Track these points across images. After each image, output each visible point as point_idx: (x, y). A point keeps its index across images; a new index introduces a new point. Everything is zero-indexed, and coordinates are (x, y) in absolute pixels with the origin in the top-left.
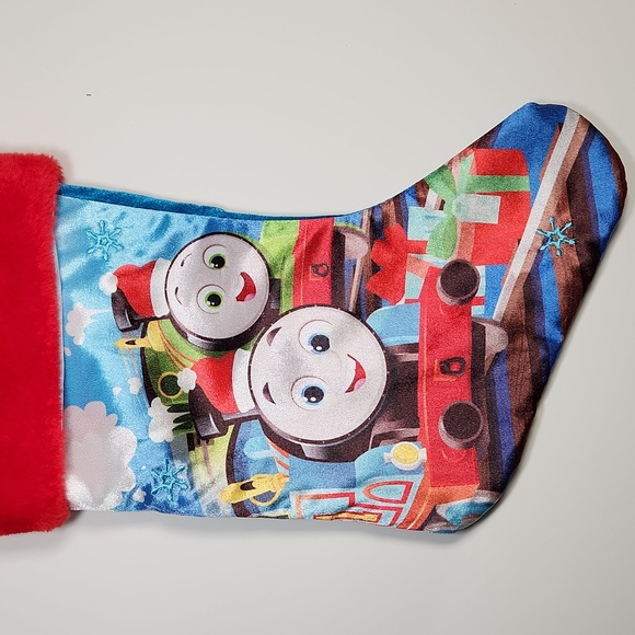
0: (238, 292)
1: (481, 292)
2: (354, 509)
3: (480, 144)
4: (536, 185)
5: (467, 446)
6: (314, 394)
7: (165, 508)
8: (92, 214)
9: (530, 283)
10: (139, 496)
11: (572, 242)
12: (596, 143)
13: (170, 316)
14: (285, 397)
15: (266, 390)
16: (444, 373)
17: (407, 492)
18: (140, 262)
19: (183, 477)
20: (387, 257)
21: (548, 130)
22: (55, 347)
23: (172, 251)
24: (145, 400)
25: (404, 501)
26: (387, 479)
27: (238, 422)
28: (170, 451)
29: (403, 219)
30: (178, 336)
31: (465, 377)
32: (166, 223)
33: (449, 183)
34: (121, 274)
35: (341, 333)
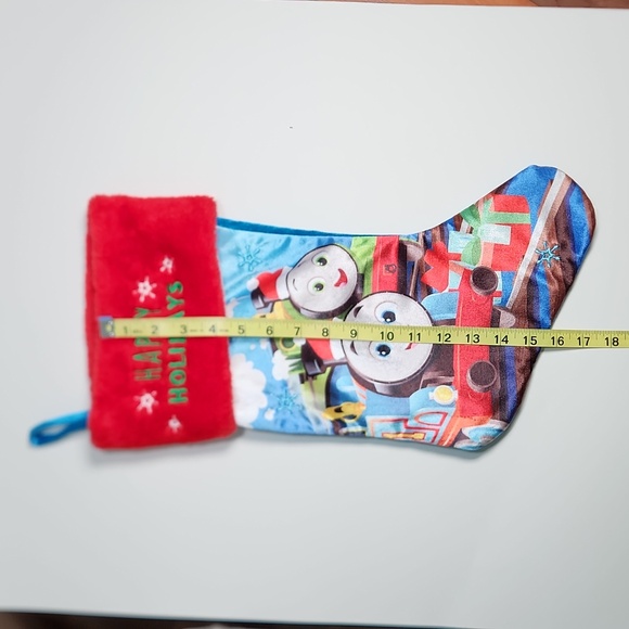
0: (336, 281)
1: (499, 288)
3: (498, 191)
4: (534, 220)
5: (486, 390)
6: (384, 350)
9: (531, 283)
11: (558, 258)
12: (575, 193)
13: (290, 299)
14: (365, 351)
17: (443, 419)
21: (544, 184)
24: (271, 351)
25: (441, 423)
27: (333, 366)
29: (444, 237)
30: (294, 311)
32: (288, 242)
33: (476, 217)
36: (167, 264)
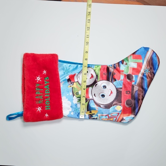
0: (90, 77)
3: (134, 54)
4: (143, 61)
5: (130, 107)
9: (142, 78)
11: (149, 72)
12: (154, 53)
13: (78, 82)
14: (98, 96)
15: (95, 95)
16: (126, 93)
17: (118, 115)
21: (146, 52)
24: (73, 96)
29: (119, 66)
30: (79, 85)
31: (130, 94)
33: (128, 60)
36: (45, 72)
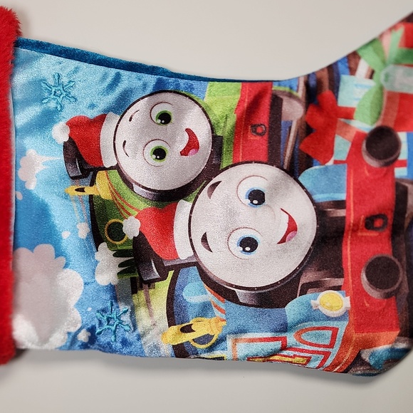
0: (182, 147)
1: (403, 156)
2: (285, 353)
3: (410, 19)
5: (388, 296)
6: (248, 244)
7: (108, 348)
8: (47, 66)
10: (83, 336)
13: (117, 168)
14: (222, 246)
16: (368, 228)
17: (334, 337)
18: (92, 114)
19: (126, 318)
20: (319, 120)
22: (7, 190)
23: (122, 106)
25: (331, 345)
26: (315, 324)
27: (178, 268)
28: (115, 294)
29: (335, 85)
30: (124, 187)
31: (387, 232)
32: (117, 79)
34: (74, 125)
35: (275, 188)
